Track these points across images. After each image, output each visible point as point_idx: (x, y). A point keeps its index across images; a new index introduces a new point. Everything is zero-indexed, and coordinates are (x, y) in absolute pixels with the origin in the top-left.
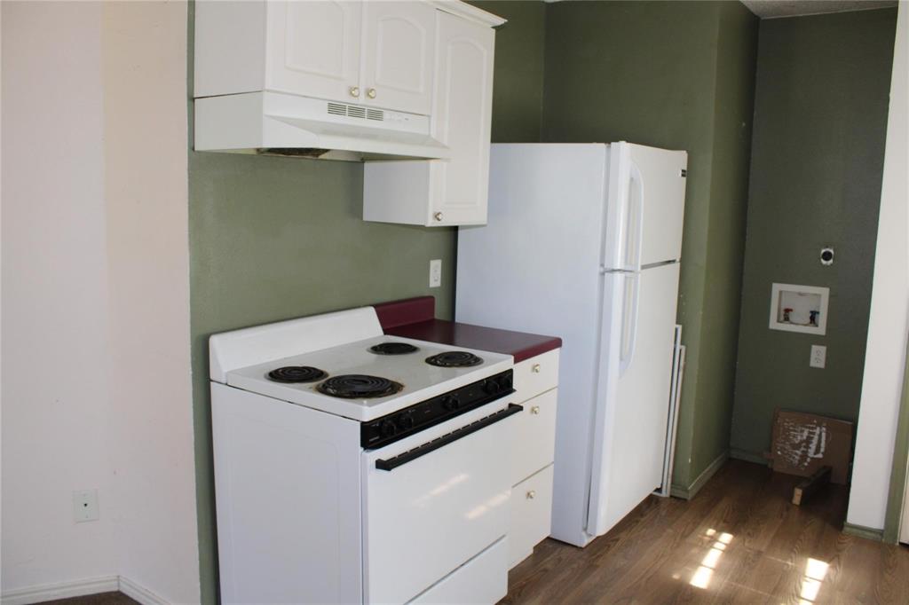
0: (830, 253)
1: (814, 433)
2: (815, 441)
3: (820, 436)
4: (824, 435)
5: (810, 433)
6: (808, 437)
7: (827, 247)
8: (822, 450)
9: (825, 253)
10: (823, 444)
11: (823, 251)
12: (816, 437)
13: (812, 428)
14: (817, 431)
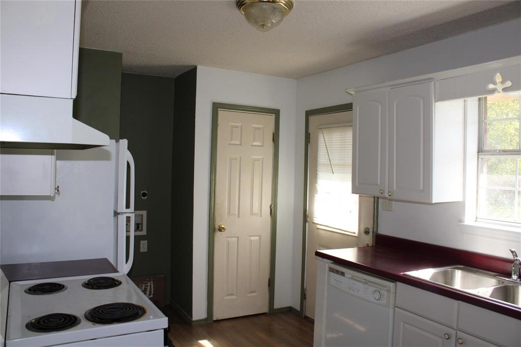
0: (145, 193)
1: (147, 286)
2: (148, 290)
3: (151, 286)
4: (152, 285)
5: (145, 286)
6: (145, 288)
7: (144, 190)
8: (152, 293)
9: (143, 193)
10: (152, 290)
11: (142, 192)
12: (149, 287)
13: (146, 283)
14: (149, 284)
